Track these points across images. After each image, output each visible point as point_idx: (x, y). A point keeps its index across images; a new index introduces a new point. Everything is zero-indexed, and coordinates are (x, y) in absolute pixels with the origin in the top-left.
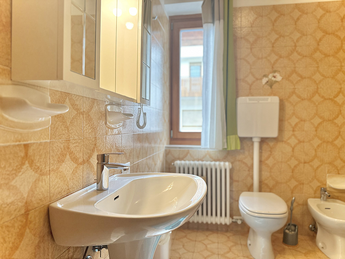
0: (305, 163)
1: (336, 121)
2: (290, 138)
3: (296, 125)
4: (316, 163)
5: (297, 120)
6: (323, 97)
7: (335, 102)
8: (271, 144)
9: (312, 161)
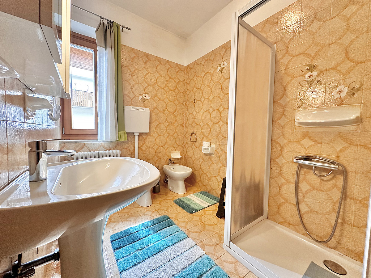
0: (161, 147)
1: (174, 124)
2: (154, 133)
3: (157, 126)
4: (166, 146)
5: (158, 123)
6: (169, 112)
7: (174, 115)
8: (144, 137)
9: (164, 145)
